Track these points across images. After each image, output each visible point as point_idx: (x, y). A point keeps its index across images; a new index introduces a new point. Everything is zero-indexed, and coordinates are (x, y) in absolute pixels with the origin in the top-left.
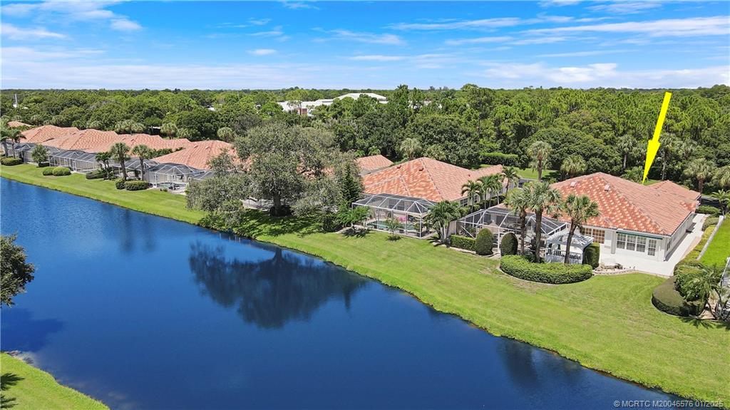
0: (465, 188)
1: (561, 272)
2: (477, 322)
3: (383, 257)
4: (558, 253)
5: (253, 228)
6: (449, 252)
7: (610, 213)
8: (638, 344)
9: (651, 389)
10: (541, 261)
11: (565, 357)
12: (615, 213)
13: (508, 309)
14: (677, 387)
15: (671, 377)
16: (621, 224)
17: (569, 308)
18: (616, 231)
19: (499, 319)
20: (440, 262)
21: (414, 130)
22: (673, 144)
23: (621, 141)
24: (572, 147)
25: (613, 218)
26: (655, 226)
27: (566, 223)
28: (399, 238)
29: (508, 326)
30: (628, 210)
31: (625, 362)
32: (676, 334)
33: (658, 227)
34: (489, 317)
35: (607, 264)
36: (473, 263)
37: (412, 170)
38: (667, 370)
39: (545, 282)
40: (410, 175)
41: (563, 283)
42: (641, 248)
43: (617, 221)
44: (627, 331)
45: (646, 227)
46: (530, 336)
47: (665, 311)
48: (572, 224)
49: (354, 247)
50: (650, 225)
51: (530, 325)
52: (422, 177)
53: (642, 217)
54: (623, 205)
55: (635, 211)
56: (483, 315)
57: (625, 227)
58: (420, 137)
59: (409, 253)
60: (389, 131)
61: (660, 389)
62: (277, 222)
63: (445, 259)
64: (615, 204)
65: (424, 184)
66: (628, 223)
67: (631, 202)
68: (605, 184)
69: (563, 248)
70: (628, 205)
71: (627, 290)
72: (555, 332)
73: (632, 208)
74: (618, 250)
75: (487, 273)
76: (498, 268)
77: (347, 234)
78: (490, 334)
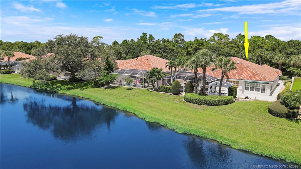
0: (168, 64)
1: (217, 99)
2: (168, 126)
3: (122, 97)
4: (215, 92)
5: (58, 87)
6: (157, 94)
7: (241, 73)
8: (266, 134)
9: (278, 160)
10: (206, 95)
11: (221, 143)
12: (243, 73)
13: (187, 118)
14: (295, 158)
15: (290, 152)
16: (247, 78)
17: (223, 116)
18: (244, 81)
19: (182, 124)
20: (152, 98)
21: (148, 48)
22: (264, 54)
23: (241, 53)
24: (220, 52)
25: (242, 75)
26: (264, 78)
27: (219, 78)
28: (132, 89)
29: (187, 127)
30: (250, 71)
31: (259, 144)
32: (287, 128)
33: (266, 78)
34: (176, 123)
35: (241, 97)
36: (169, 98)
37: (143, 60)
38: (286, 148)
39: (208, 105)
40: (141, 62)
41: (219, 105)
42: (258, 90)
43: (244, 77)
44: (257, 127)
45: (259, 78)
46: (200, 132)
47: (277, 116)
48: (222, 73)
49: (108, 93)
50: (262, 78)
51: (200, 126)
52: (147, 62)
53: (257, 74)
54: (247, 69)
55: (254, 72)
56: (172, 122)
57: (249, 79)
58: (150, 51)
59: (136, 95)
60: (138, 51)
61: (284, 160)
62: (72, 84)
63: (154, 97)
64: (243, 69)
65: (148, 65)
66: (250, 77)
67: (251, 68)
68: (237, 61)
69: (218, 88)
70: (249, 69)
71: (254, 108)
72: (214, 129)
73: (251, 70)
74: (246, 91)
75: (177, 102)
76: (183, 100)
77: (106, 88)
78: (176, 132)
